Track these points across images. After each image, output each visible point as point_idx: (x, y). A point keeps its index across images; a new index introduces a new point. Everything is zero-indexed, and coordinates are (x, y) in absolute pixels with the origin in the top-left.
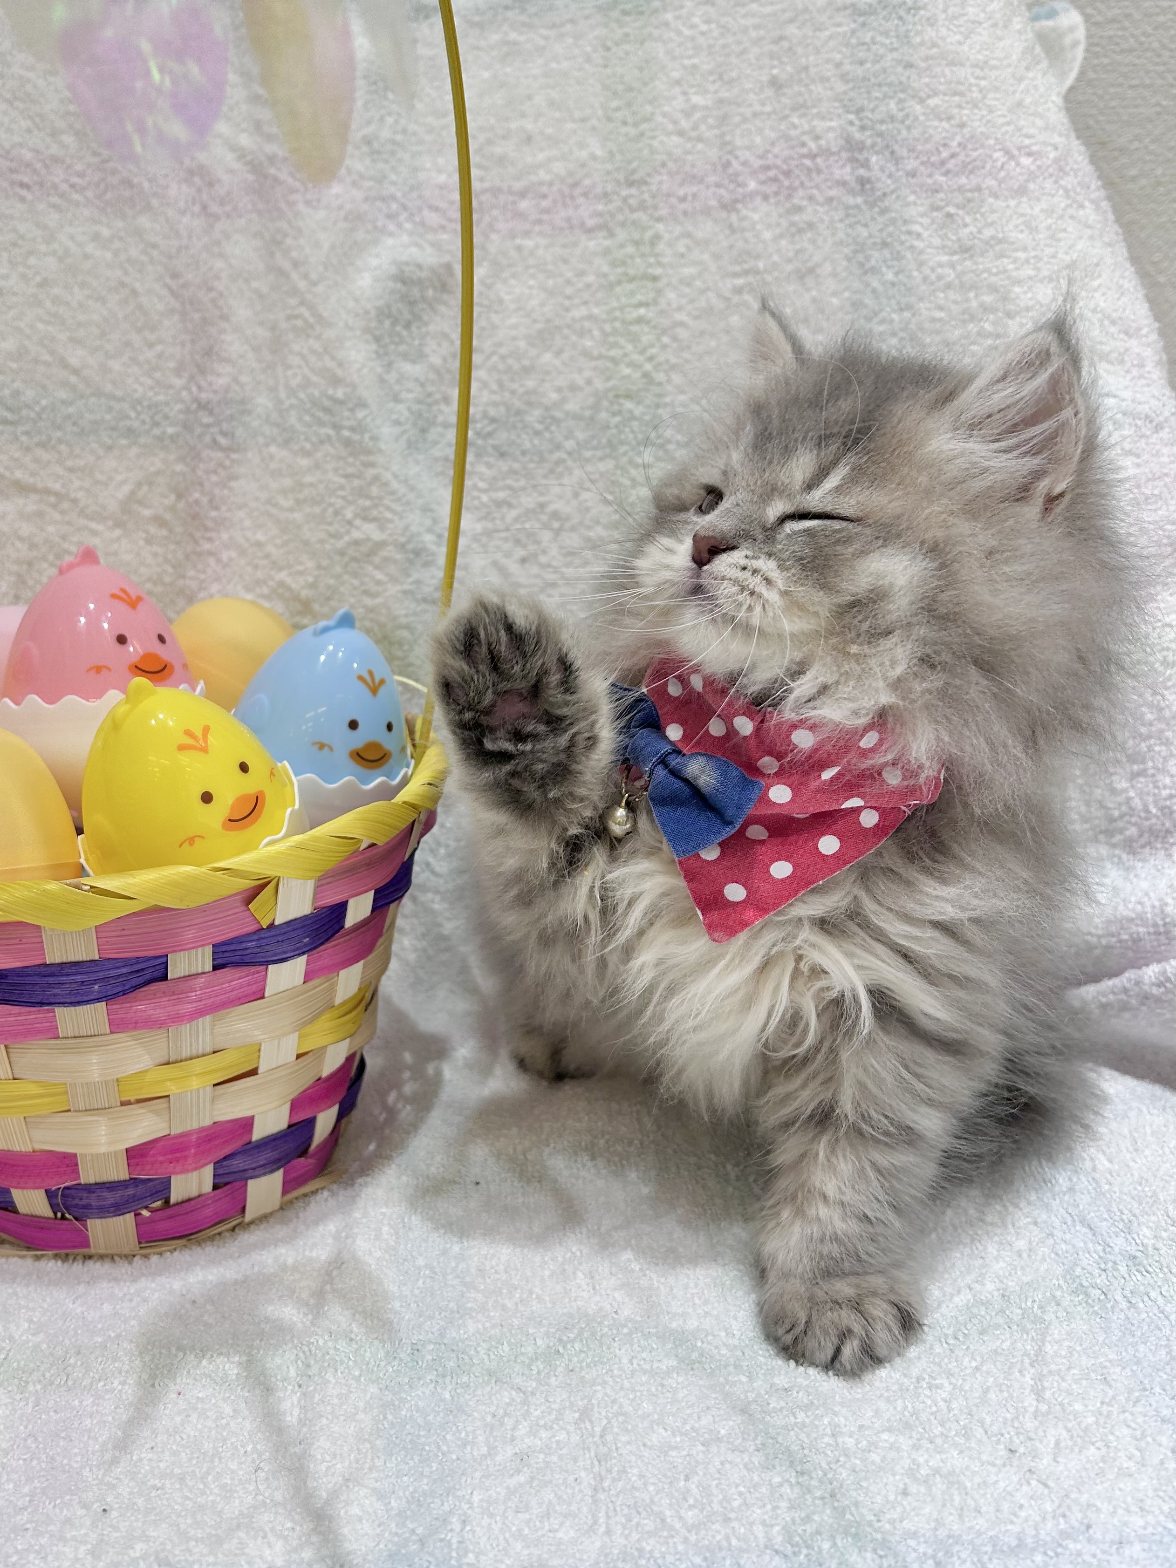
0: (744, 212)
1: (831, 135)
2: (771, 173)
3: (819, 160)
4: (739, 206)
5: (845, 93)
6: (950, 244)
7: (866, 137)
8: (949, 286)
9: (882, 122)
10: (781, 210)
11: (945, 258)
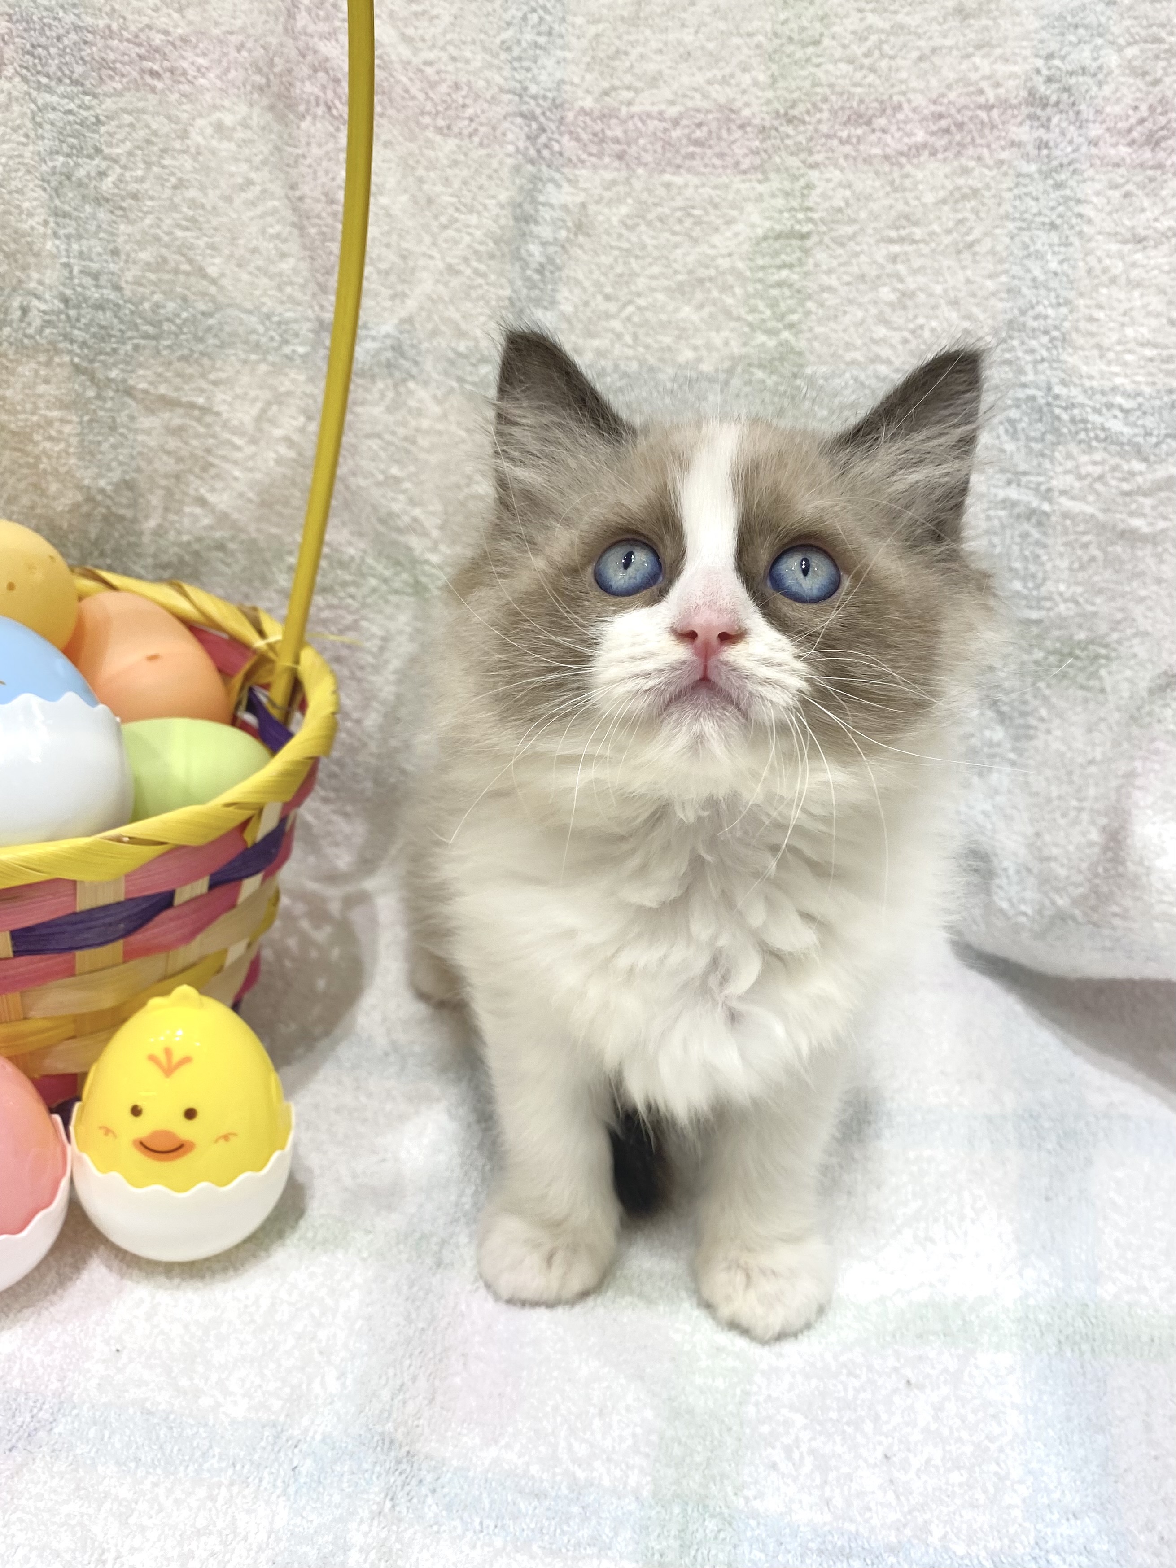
0: (908, 168)
1: (1011, 83)
2: (943, 123)
3: (995, 113)
4: (903, 160)
5: (1036, 31)
6: (1123, 231)
7: (1050, 92)
8: (1113, 281)
9: (1071, 74)
10: (948, 170)
11: (1114, 247)
